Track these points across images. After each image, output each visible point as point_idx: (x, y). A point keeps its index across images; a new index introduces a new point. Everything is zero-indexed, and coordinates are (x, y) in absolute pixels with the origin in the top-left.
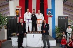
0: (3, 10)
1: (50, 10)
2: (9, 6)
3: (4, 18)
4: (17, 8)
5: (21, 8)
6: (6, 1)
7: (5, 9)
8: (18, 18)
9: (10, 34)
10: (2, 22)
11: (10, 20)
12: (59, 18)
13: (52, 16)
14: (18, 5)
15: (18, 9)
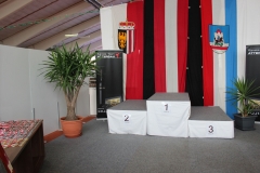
0: (85, 33)
1: (219, 29)
2: (99, 20)
3: (87, 58)
4: (122, 28)
5: (132, 28)
6: (92, 8)
7: (91, 31)
8: (125, 56)
9: (103, 101)
10: (82, 68)
11: (102, 63)
12: (247, 52)
13: (226, 48)
14: (124, 19)
15: (125, 31)
